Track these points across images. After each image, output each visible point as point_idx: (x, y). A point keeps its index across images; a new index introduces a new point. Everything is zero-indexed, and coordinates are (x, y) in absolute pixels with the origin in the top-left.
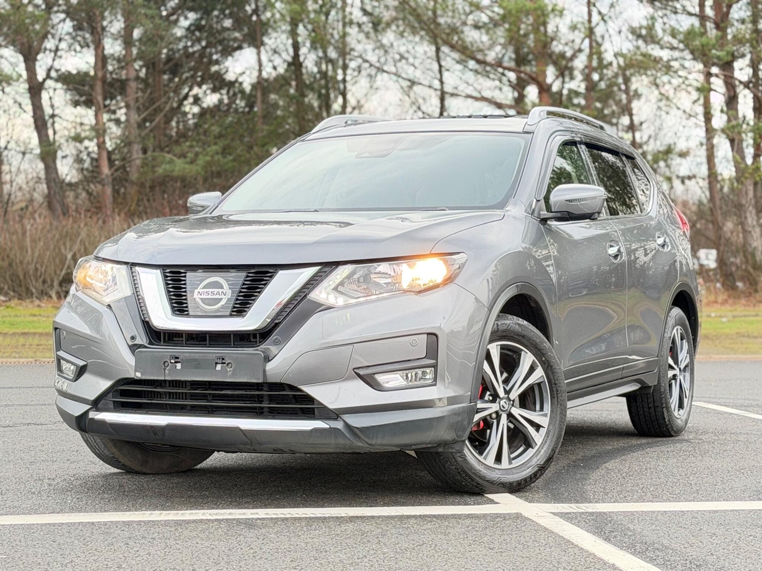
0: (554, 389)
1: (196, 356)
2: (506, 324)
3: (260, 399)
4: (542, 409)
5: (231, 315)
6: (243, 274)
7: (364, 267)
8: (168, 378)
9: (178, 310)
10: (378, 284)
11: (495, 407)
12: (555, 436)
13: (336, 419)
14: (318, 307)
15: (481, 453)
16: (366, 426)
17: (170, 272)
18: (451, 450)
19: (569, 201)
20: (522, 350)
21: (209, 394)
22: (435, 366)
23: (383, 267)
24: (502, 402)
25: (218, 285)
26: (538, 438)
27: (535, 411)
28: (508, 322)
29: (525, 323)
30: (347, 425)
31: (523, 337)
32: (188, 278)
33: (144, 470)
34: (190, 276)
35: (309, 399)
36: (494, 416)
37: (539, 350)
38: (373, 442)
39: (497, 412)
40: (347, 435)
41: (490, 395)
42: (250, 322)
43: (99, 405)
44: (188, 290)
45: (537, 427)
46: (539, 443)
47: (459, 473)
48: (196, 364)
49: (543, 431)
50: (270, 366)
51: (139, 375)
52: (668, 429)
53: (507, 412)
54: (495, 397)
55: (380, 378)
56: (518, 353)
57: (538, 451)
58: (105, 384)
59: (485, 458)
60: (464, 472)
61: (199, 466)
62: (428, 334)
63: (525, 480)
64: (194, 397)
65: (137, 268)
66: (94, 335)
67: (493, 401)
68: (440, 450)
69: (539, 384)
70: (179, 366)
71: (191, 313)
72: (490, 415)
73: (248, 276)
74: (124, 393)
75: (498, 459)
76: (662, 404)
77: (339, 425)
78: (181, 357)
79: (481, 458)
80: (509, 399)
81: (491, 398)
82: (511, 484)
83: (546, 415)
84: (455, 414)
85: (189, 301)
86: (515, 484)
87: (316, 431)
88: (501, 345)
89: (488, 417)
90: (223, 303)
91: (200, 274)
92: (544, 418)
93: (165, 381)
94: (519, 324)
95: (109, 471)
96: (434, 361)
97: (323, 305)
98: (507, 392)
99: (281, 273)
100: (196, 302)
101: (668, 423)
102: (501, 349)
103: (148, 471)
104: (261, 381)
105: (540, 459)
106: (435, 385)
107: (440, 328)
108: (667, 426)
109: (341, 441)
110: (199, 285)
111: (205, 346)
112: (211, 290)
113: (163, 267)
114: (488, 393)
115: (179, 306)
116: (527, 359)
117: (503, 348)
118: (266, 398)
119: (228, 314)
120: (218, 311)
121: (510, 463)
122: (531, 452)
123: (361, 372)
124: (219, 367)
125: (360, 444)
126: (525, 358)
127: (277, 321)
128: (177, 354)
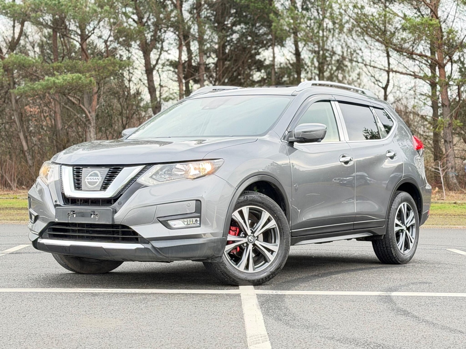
0: (282, 232)
1: (82, 211)
2: (252, 197)
3: (117, 233)
4: (275, 242)
5: (101, 190)
6: (108, 169)
7: (168, 166)
8: (70, 222)
9: (78, 188)
10: (176, 175)
11: (245, 240)
12: (282, 257)
13: (148, 243)
14: (141, 186)
15: (237, 264)
16: (162, 247)
17: (76, 168)
18: (214, 261)
19: (304, 132)
20: (262, 211)
21: (91, 230)
22: (200, 217)
23: (178, 166)
24: (250, 238)
25: (96, 175)
26: (271, 257)
27: (271, 243)
28: (254, 196)
29: (265, 196)
30: (153, 247)
31: (263, 203)
32: (83, 172)
33: (82, 272)
34: (84, 170)
35: (135, 233)
36: (245, 245)
37: (273, 211)
38: (167, 255)
39: (246, 243)
40: (154, 252)
41: (243, 234)
42: (109, 193)
43: (43, 236)
44: (82, 177)
45: (272, 252)
46: (272, 260)
47: (222, 274)
48: (82, 215)
49: (275, 254)
50: (116, 216)
51: (57, 220)
52: (396, 260)
53: (253, 243)
54: (246, 235)
55: (171, 223)
56: (261, 212)
57: (272, 264)
58: (44, 225)
59: (239, 267)
60: (226, 273)
61: (114, 271)
62: (196, 200)
63: (262, 279)
64: (87, 232)
65: (63, 166)
66: (40, 200)
67: (245, 237)
68: (210, 261)
69: (273, 229)
70: (75, 215)
71: (83, 189)
72: (243, 244)
73: (110, 170)
74: (54, 230)
75: (247, 267)
76: (390, 246)
77: (148, 246)
78: (76, 211)
79: (236, 267)
80: (254, 236)
81: (244, 235)
82: (253, 281)
83: (277, 245)
84: (212, 242)
85: (82, 183)
86: (256, 281)
87: (138, 249)
88: (250, 208)
89: (242, 245)
90: (98, 183)
91: (89, 169)
92: (275, 247)
93: (68, 223)
94: (260, 197)
95: (68, 272)
96: (199, 214)
97: (143, 185)
98: (253, 233)
99: (125, 168)
100: (86, 184)
101: (395, 256)
102: (250, 210)
103: (84, 272)
104: (111, 223)
105: (272, 269)
106: (200, 227)
107: (202, 197)
108: (395, 258)
109: (151, 255)
110: (88, 175)
111: (88, 205)
112: (92, 177)
113: (73, 166)
114: (242, 233)
115: (78, 186)
116: (266, 215)
117: (250, 209)
118: (120, 233)
119: (99, 189)
120: (95, 187)
121: (254, 270)
122: (267, 265)
123: (161, 219)
124: (92, 216)
125: (161, 257)
126: (265, 215)
127: (121, 193)
128: (74, 210)
